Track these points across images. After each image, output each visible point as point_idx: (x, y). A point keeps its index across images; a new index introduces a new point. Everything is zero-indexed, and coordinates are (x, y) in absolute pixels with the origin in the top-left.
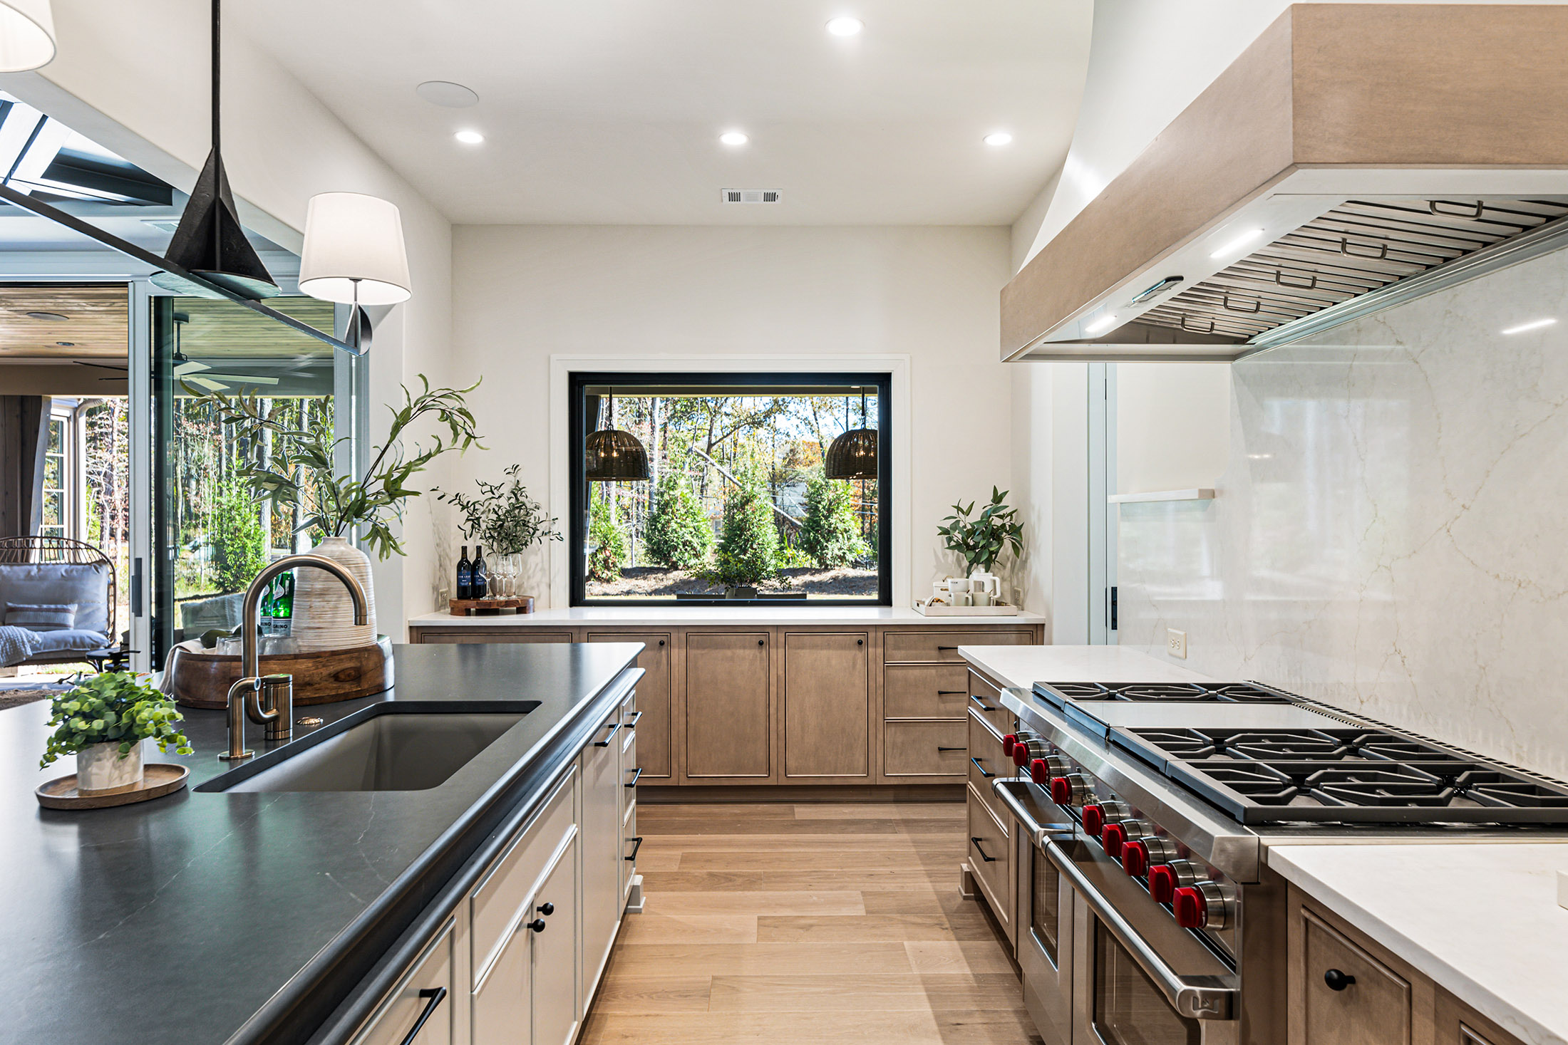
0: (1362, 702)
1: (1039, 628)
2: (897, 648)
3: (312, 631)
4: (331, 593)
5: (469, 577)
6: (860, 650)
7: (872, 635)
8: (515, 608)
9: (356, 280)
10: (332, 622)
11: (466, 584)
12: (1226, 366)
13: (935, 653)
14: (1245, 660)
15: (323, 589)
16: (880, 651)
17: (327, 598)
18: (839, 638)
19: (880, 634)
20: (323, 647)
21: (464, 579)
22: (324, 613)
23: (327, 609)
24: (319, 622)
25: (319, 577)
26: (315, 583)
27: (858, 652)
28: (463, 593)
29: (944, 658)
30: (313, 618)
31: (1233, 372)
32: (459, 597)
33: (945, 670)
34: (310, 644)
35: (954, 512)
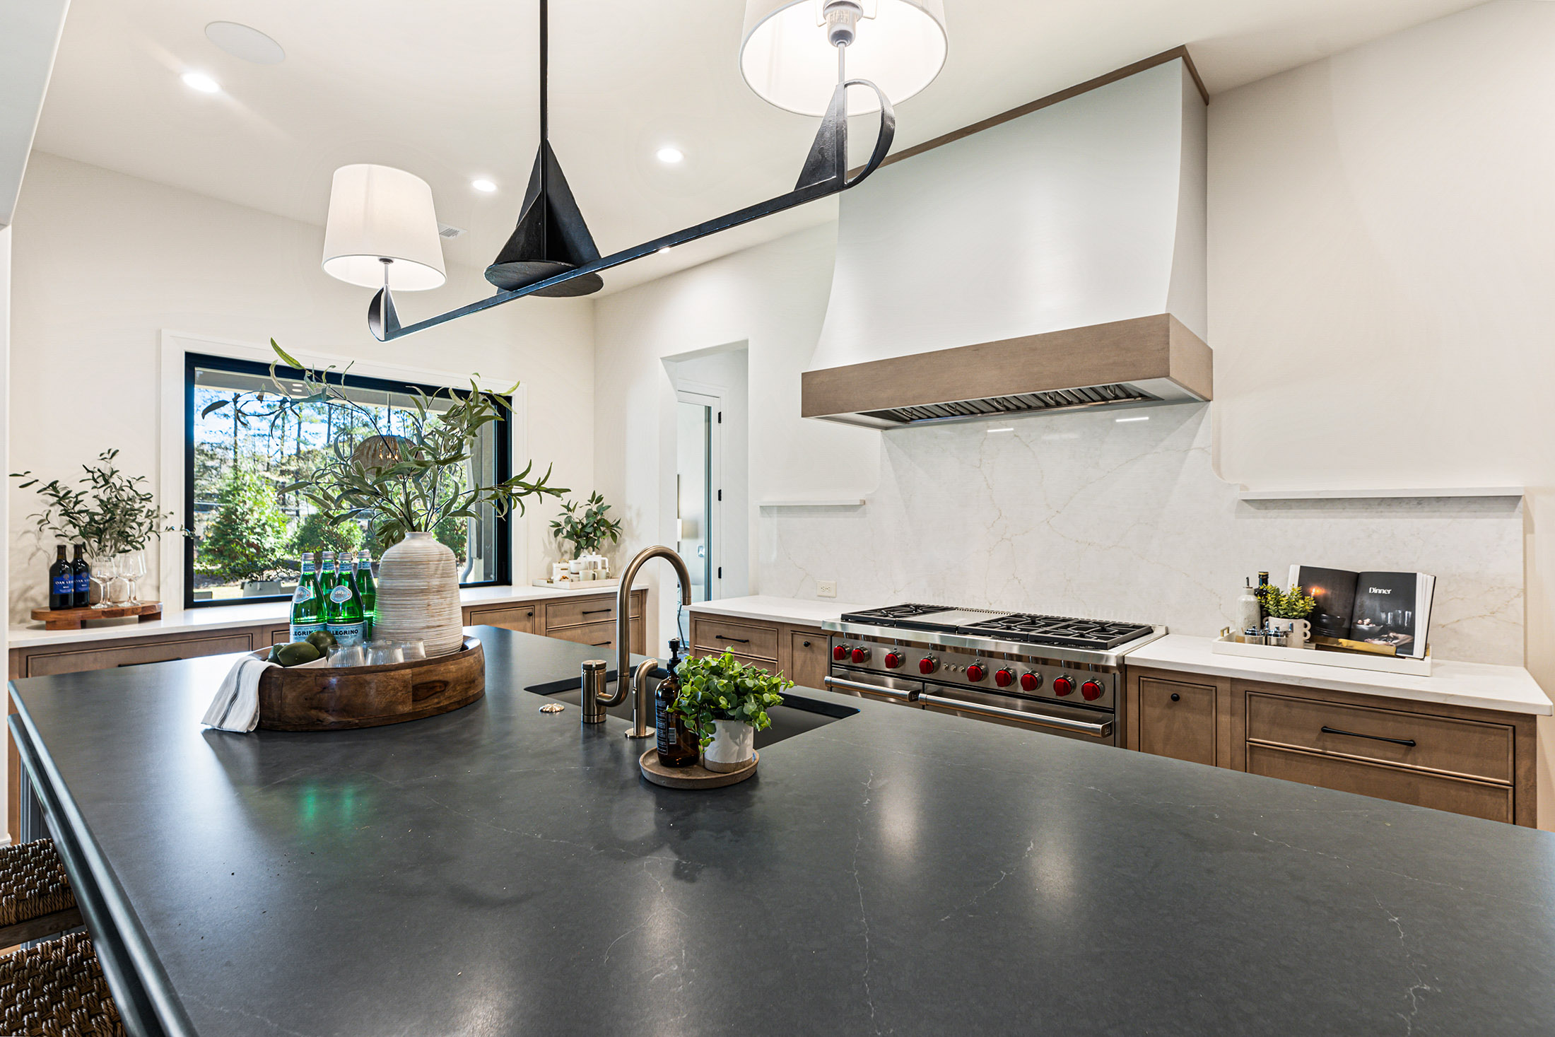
0: (991, 604)
1: (644, 592)
2: (555, 616)
3: (433, 630)
4: (447, 589)
5: (72, 582)
6: (529, 621)
7: (537, 608)
8: (137, 616)
9: (387, 261)
10: (450, 619)
11: (69, 591)
12: (878, 432)
13: (580, 617)
14: (895, 592)
15: (440, 586)
16: (543, 620)
17: (444, 594)
18: (513, 612)
19: (544, 606)
20: (445, 644)
21: (66, 585)
22: (443, 610)
23: (446, 606)
24: (439, 620)
25: (436, 574)
26: (431, 580)
27: (527, 622)
28: (59, 601)
29: (586, 620)
30: (432, 616)
31: (883, 438)
32: (53, 608)
33: (587, 629)
34: (430, 644)
35: (565, 511)
